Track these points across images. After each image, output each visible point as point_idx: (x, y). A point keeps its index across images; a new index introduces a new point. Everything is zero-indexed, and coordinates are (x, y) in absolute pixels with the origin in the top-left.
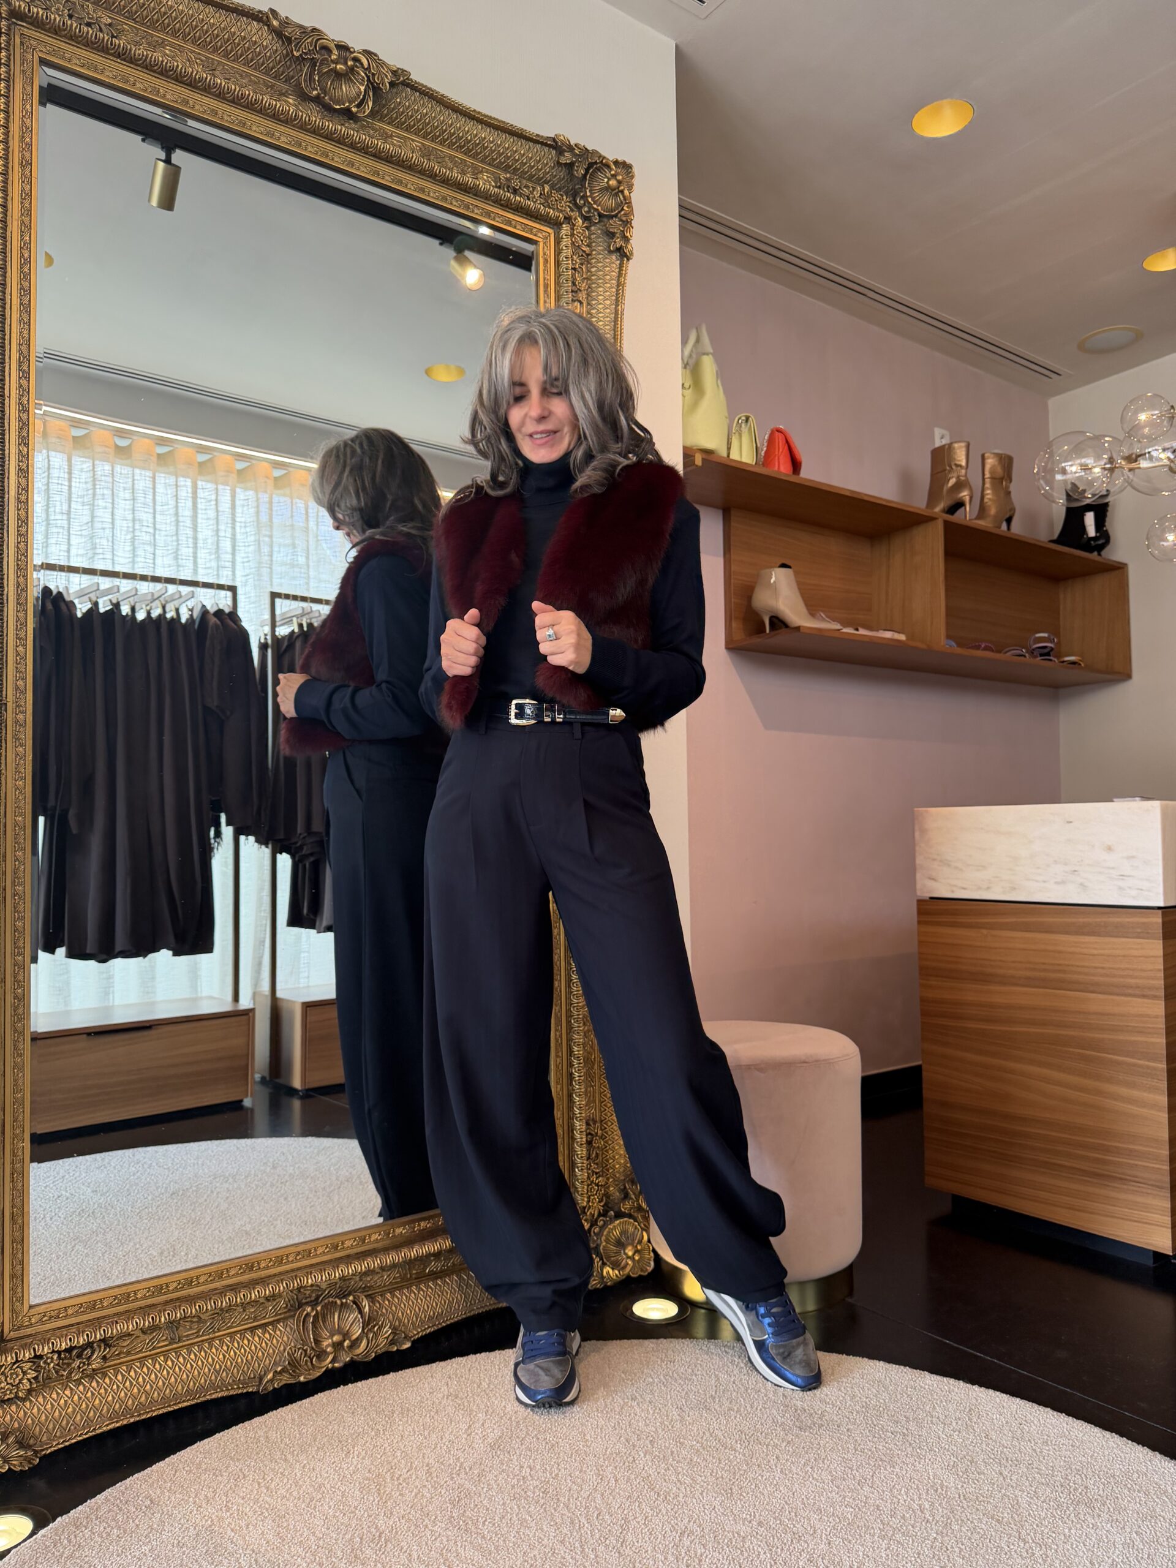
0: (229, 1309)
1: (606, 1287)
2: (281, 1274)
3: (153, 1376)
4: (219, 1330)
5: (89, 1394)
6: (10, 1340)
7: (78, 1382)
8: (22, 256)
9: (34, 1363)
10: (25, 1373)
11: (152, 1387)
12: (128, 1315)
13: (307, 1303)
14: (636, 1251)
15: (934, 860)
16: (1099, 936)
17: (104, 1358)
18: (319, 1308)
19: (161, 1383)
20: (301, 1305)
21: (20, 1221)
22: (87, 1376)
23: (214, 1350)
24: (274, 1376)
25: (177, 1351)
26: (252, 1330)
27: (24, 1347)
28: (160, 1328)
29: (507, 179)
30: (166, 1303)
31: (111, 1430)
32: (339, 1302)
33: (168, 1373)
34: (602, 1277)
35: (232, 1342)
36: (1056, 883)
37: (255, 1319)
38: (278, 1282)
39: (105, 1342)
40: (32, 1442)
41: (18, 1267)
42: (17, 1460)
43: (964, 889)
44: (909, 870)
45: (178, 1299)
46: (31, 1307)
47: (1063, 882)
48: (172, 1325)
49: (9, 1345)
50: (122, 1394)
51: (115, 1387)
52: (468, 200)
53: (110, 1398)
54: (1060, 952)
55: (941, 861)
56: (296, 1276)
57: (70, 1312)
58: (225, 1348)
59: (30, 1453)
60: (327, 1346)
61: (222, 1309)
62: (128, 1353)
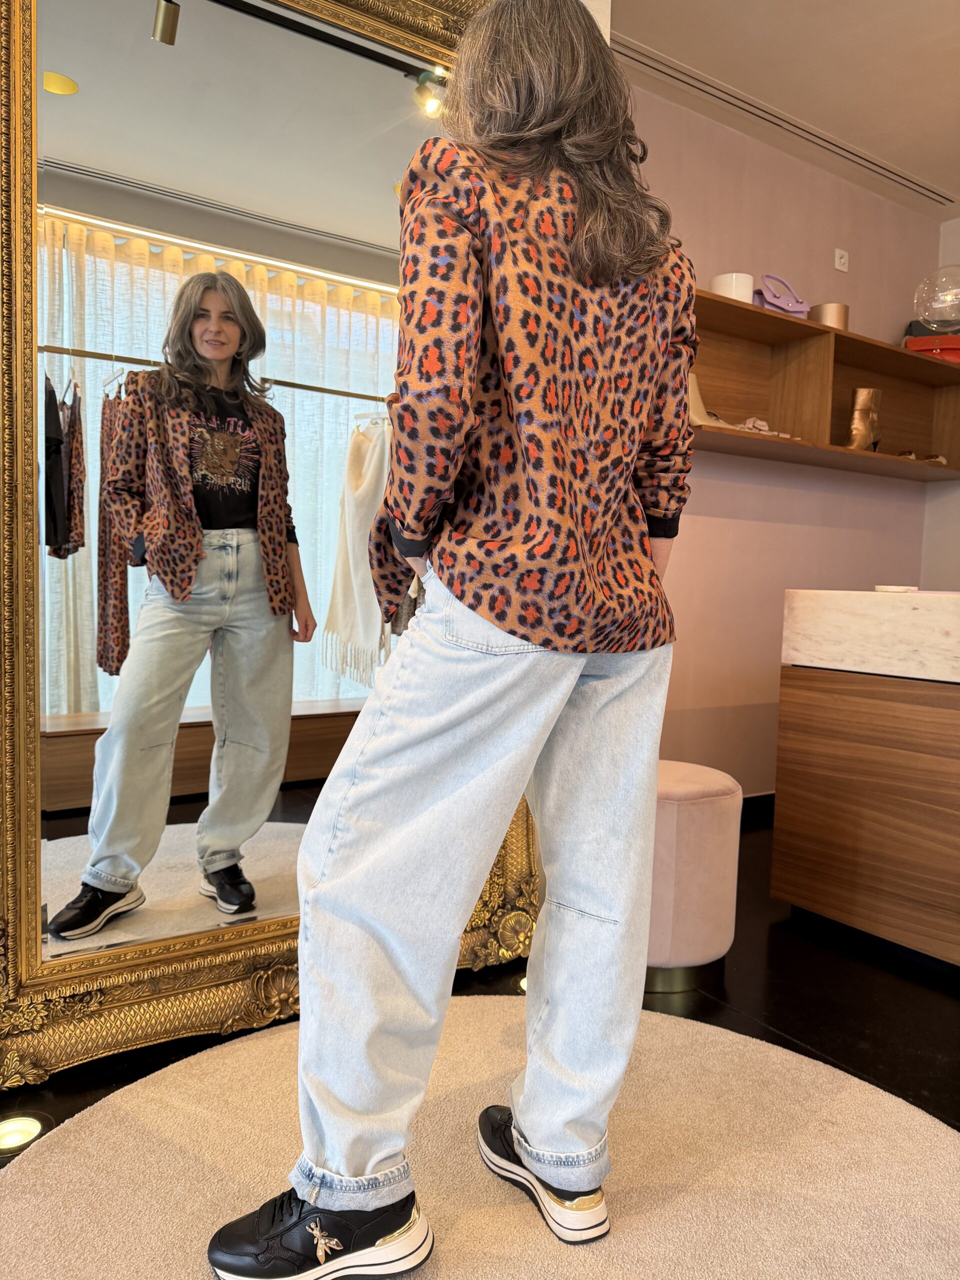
0: (199, 970)
1: (501, 964)
2: (241, 944)
3: (138, 1018)
4: (191, 986)
5: (88, 1030)
6: (27, 987)
7: (80, 1020)
8: (24, 94)
9: (45, 1005)
10: (38, 1012)
11: (137, 1026)
12: (119, 971)
13: (261, 968)
14: (527, 937)
15: (798, 634)
16: (932, 706)
17: (100, 1003)
18: (270, 972)
19: (144, 1024)
20: (256, 969)
21: (33, 898)
22: (87, 1015)
23: (186, 1000)
24: (233, 1022)
25: (158, 999)
26: (217, 986)
27: (37, 992)
28: (144, 982)
29: (455, 22)
30: (149, 963)
31: (104, 1057)
32: (286, 968)
33: (150, 1016)
34: (499, 957)
35: (201, 994)
36: (900, 660)
37: (220, 978)
38: (238, 951)
39: (100, 990)
40: (43, 1063)
41: (33, 933)
42: (32, 1076)
43: (822, 659)
44: (777, 640)
45: (159, 961)
46: (43, 963)
47: (905, 660)
48: (153, 980)
49: (27, 990)
50: (114, 1031)
51: (108, 1025)
52: (418, 40)
53: (104, 1033)
54: (897, 717)
55: (804, 635)
56: (253, 947)
57: (74, 967)
58: (195, 999)
59: (41, 1072)
60: (275, 1002)
61: (193, 970)
62: (119, 1000)
